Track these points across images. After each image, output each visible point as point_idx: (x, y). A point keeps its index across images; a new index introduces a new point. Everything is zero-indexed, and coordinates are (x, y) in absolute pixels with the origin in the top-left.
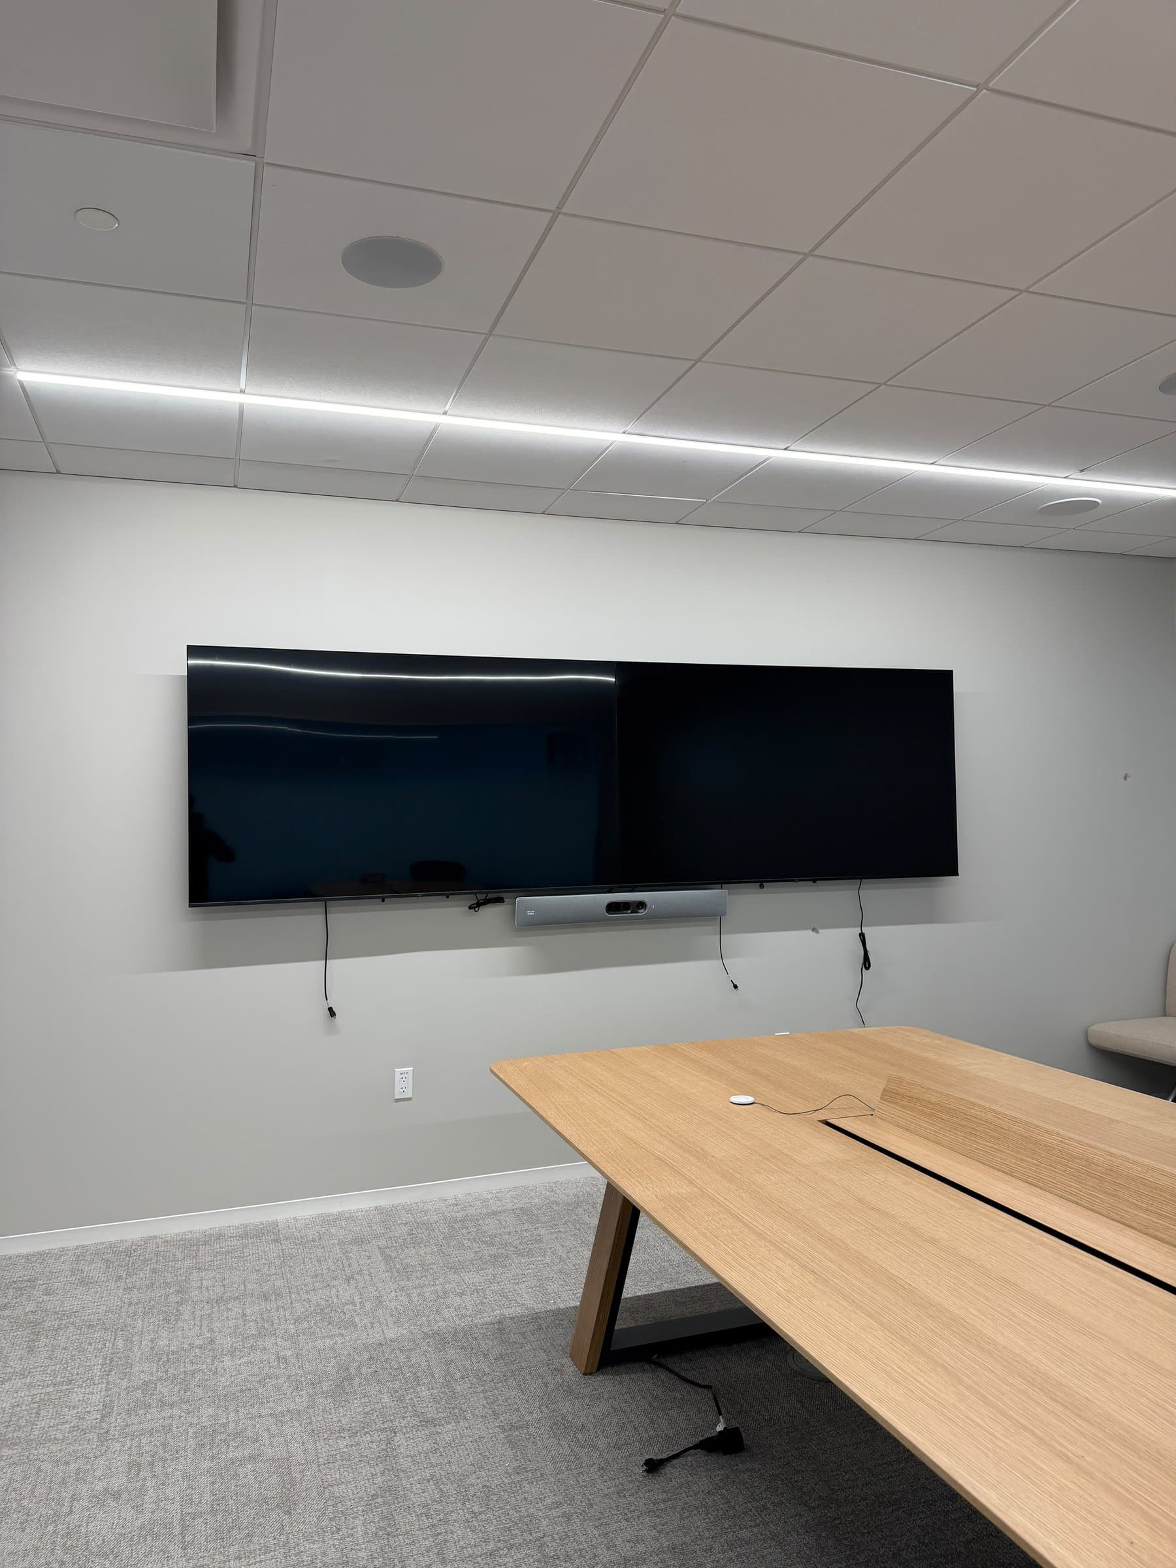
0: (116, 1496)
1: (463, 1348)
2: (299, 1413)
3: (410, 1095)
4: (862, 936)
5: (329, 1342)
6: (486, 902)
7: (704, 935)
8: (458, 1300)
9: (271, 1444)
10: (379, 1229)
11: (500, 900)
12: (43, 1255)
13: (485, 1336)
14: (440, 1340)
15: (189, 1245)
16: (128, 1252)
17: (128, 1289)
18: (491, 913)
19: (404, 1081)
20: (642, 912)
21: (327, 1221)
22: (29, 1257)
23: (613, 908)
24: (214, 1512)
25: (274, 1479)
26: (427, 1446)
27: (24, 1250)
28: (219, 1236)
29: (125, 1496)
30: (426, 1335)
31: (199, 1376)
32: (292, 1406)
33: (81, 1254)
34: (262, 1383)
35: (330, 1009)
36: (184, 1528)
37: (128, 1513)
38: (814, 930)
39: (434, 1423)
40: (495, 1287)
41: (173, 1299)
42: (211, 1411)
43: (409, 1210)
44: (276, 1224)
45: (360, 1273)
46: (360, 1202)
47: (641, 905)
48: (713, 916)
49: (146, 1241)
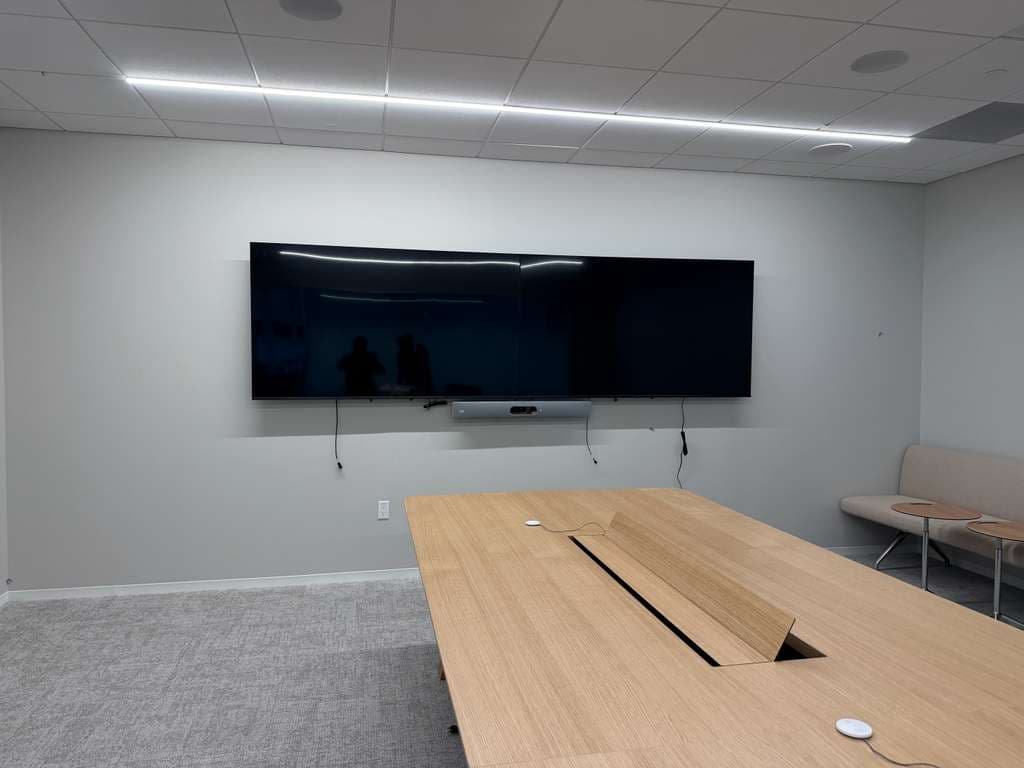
0: (160, 719)
1: (379, 660)
2: (273, 685)
3: (387, 517)
4: (683, 434)
5: (305, 652)
6: (436, 404)
7: (577, 429)
8: (388, 635)
9: (252, 701)
10: (362, 593)
11: (445, 403)
12: (171, 596)
13: (394, 655)
14: (368, 655)
15: (252, 595)
16: (216, 597)
17: (209, 616)
18: (438, 411)
19: (383, 508)
20: (534, 414)
21: (334, 587)
22: (163, 597)
23: (515, 410)
24: (207, 731)
25: (246, 718)
26: (335, 709)
27: (162, 592)
28: (271, 592)
29: (164, 719)
30: (362, 652)
31: (228, 663)
32: (272, 683)
33: (190, 597)
34: (260, 670)
35: (339, 464)
36: (189, 736)
37: (163, 727)
38: (652, 429)
39: (345, 697)
40: (413, 629)
41: (231, 623)
42: (227, 681)
43: (384, 585)
44: (304, 587)
45: (340, 616)
46: (357, 578)
47: (534, 409)
48: (583, 418)
49: (229, 592)
